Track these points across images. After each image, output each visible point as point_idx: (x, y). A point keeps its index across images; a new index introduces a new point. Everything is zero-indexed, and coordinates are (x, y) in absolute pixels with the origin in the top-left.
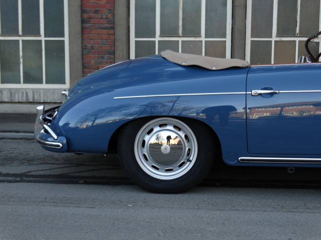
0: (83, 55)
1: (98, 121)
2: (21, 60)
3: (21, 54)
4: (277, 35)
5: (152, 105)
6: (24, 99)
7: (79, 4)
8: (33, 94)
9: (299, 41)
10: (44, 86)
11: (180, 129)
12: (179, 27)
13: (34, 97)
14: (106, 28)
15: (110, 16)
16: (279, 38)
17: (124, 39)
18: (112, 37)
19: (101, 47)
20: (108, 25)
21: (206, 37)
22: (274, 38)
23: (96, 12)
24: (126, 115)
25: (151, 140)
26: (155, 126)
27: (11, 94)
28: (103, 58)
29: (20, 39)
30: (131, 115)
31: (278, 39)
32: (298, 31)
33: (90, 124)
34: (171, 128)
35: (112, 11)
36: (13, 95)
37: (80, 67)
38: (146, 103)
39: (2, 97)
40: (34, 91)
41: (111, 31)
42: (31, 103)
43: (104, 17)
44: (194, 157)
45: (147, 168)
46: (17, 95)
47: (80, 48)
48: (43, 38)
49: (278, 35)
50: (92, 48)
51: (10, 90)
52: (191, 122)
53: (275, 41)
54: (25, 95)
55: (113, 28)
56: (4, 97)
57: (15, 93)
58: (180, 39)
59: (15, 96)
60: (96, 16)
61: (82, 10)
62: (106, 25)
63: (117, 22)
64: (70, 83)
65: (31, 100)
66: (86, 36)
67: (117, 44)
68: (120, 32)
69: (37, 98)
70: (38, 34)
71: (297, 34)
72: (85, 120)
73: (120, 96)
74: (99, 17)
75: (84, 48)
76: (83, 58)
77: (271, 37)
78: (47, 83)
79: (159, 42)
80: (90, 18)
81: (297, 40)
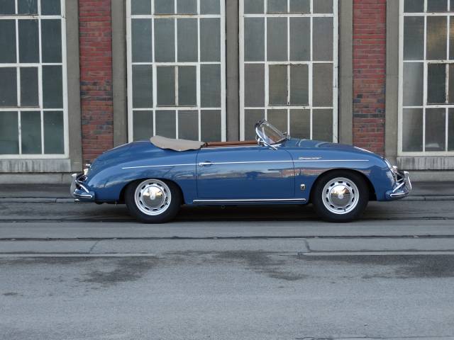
0: (82, 125)
1: (108, 184)
2: (20, 131)
3: (20, 125)
5: (148, 171)
6: (24, 170)
7: (78, 77)
8: (33, 164)
9: (290, 110)
10: (43, 156)
11: (161, 186)
12: (175, 97)
13: (33, 168)
14: (105, 99)
15: (108, 88)
17: (123, 110)
18: (110, 108)
19: (100, 118)
20: (107, 97)
21: (202, 106)
22: (267, 107)
23: (95, 84)
24: (126, 179)
25: (144, 193)
26: (147, 184)
27: (11, 165)
28: (101, 128)
29: (19, 110)
30: (131, 178)
31: (271, 108)
32: (289, 100)
33: (103, 186)
34: (156, 185)
35: (110, 83)
36: (13, 166)
37: (80, 137)
38: (144, 170)
39: (1, 168)
40: (33, 161)
41: (110, 102)
42: (30, 173)
43: (102, 89)
44: (169, 202)
45: (142, 209)
46: (16, 166)
47: (79, 120)
48: (41, 109)
49: (271, 103)
50: (91, 118)
51: (10, 161)
52: (167, 181)
53: (268, 110)
54: (24, 165)
55: (111, 99)
56: (3, 168)
57: (15, 164)
58: (177, 109)
59: (14, 167)
60: (94, 87)
61: (81, 82)
62: (105, 97)
63: (115, 94)
64: (70, 154)
65: (31, 171)
66: (84, 107)
67: (116, 115)
68: (118, 103)
69: (36, 168)
70: (37, 105)
71: (289, 103)
72: (100, 184)
73: (125, 167)
74: (98, 89)
75: (83, 119)
76: (82, 128)
77: (263, 105)
78: (45, 153)
79: (157, 112)
80: (89, 90)
81: (289, 108)
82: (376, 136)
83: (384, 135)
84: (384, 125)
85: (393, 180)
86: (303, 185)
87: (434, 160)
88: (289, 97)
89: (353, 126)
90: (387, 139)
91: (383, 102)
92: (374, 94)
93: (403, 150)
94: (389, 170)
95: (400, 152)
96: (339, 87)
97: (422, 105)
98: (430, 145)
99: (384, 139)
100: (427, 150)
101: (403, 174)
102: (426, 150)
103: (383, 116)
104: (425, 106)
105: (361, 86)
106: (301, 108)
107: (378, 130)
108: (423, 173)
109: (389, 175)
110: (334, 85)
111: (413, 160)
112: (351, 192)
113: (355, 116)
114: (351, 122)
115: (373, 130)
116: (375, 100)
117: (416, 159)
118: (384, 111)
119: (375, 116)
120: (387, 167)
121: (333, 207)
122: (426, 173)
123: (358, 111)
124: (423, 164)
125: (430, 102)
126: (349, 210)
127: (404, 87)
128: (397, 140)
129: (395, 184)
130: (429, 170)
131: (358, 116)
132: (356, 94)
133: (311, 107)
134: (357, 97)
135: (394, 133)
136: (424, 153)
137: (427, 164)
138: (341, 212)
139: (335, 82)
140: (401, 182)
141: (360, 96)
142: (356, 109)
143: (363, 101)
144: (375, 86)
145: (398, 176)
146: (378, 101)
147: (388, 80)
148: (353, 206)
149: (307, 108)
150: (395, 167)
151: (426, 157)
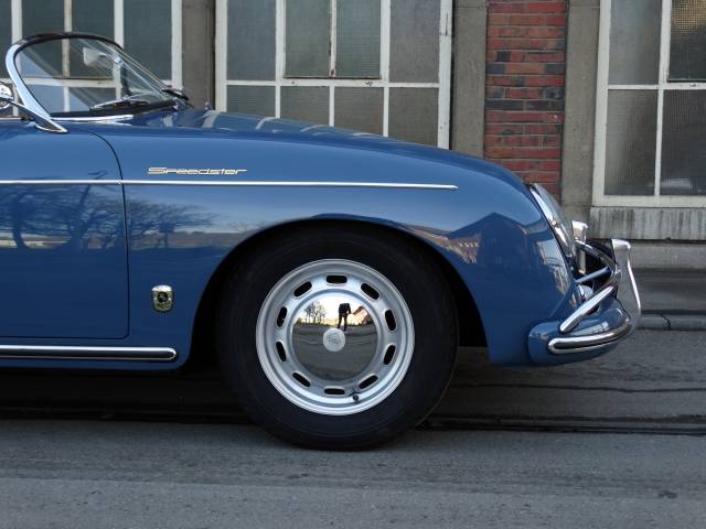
4: (286, 73)
9: (336, 88)
16: (291, 81)
22: (279, 82)
31: (289, 83)
32: (332, 66)
49: (289, 75)
53: (282, 87)
71: (332, 72)
77: (272, 77)
81: (332, 84)
82: (539, 154)
83: (559, 154)
84: (560, 128)
85: (563, 272)
86: (166, 289)
87: (682, 216)
88: (333, 58)
89: (486, 130)
90: (567, 164)
91: (560, 72)
92: (537, 52)
93: (607, 192)
94: (550, 233)
95: (599, 197)
96: (453, 36)
97: (656, 81)
98: (672, 183)
99: (561, 163)
100: (664, 192)
101: (610, 252)
102: (661, 194)
103: (560, 107)
104: (663, 86)
105: (508, 32)
106: (362, 84)
107: (546, 141)
108: (653, 248)
109: (550, 252)
110: (443, 30)
111: (630, 215)
112: (380, 322)
113: (489, 105)
114: (481, 120)
115: (534, 142)
116: (541, 67)
117: (638, 215)
118: (563, 93)
119: (539, 106)
120: (544, 219)
121: (305, 383)
122: (662, 248)
123: (496, 95)
124: (655, 225)
125: (674, 75)
126: (373, 397)
127: (614, 37)
128: (592, 166)
129: (573, 290)
130: (669, 241)
131: (497, 105)
132: (495, 52)
133: (385, 83)
134: (497, 59)
135: (586, 148)
136: (657, 200)
137: (664, 225)
138: (340, 406)
139: (445, 23)
140: (597, 285)
141: (503, 57)
142: (494, 89)
143: (513, 69)
144: (540, 32)
145: (589, 257)
146: (549, 69)
147: (573, 17)
148: (390, 380)
149: (376, 84)
150: (579, 226)
151: (662, 210)
